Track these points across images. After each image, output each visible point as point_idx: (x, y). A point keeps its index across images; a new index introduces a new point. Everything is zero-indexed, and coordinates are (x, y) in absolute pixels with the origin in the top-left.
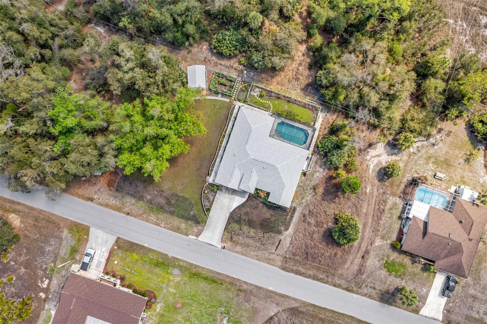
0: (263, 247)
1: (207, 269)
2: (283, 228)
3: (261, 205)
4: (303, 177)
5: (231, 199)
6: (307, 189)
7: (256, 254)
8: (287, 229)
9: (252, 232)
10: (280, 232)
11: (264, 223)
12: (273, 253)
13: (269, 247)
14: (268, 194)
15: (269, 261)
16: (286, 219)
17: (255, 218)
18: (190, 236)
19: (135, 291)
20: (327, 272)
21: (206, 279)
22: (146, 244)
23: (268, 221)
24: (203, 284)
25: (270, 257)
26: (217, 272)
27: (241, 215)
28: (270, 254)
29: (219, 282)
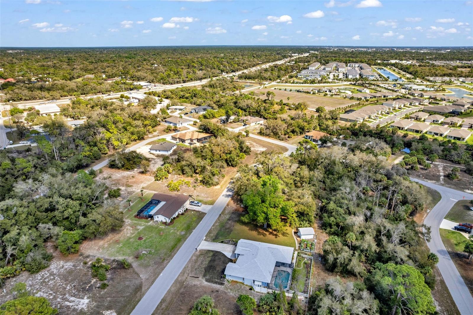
0: (194, 269)
1: (182, 245)
2: (207, 277)
4: (248, 288)
5: (229, 251)
6: (238, 292)
7: (189, 266)
8: (207, 281)
9: (206, 263)
10: (204, 276)
11: (213, 267)
12: (188, 275)
13: (193, 273)
14: (235, 262)
15: (183, 273)
16: (215, 278)
17: (216, 263)
18: (205, 238)
19: (174, 218)
21: (176, 245)
22: (202, 223)
23: (214, 269)
24: (172, 243)
25: (186, 274)
26: (179, 250)
27: (218, 256)
29: (172, 251)
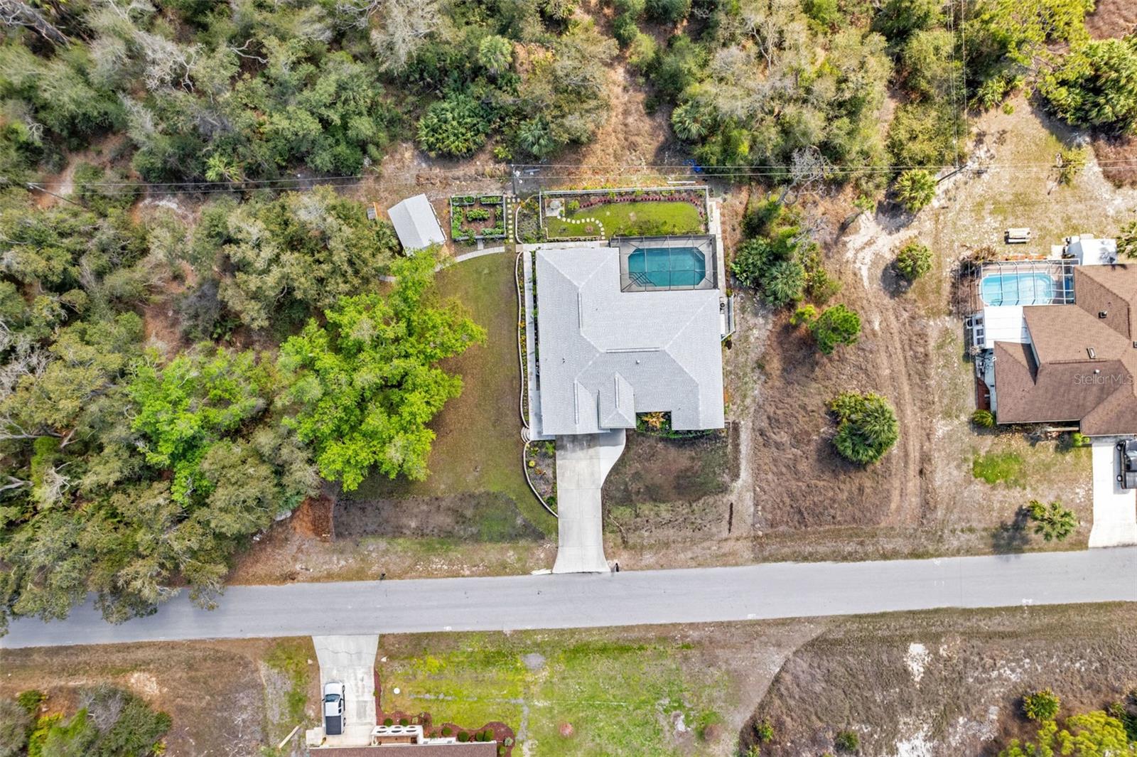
0: (699, 534)
1: (600, 629)
2: (726, 478)
3: (660, 445)
4: (728, 352)
5: (591, 458)
6: (745, 375)
7: (690, 554)
8: (736, 476)
9: (664, 511)
10: (724, 489)
11: (681, 482)
12: (726, 540)
13: (714, 530)
14: (667, 416)
15: (724, 559)
16: (725, 454)
17: (659, 479)
18: (534, 572)
19: (461, 737)
20: (858, 536)
21: (603, 650)
22: (449, 625)
23: (689, 474)
24: (602, 665)
25: (723, 551)
26: (623, 627)
27: (626, 484)
28: (721, 544)
29: (636, 646)
